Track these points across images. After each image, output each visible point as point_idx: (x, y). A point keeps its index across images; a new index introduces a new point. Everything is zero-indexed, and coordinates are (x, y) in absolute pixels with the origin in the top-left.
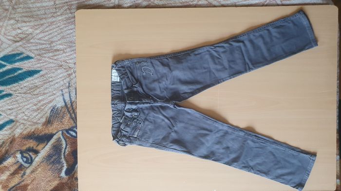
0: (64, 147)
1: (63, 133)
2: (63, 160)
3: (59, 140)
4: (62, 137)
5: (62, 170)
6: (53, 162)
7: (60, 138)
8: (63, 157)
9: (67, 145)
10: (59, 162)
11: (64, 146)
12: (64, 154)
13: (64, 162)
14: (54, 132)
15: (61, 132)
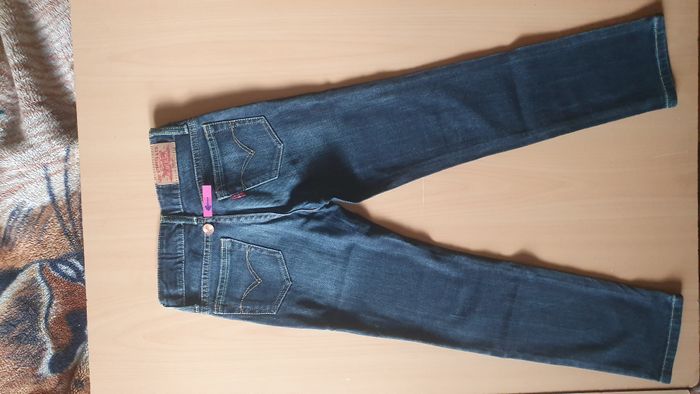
0: (46, 304)
1: (42, 268)
2: (43, 335)
3: (32, 285)
4: (39, 278)
5: (41, 358)
6: (18, 338)
7: (34, 280)
8: (42, 326)
9: (52, 298)
10: (35, 340)
11: (45, 299)
12: (46, 318)
13: (46, 338)
14: (21, 265)
15: (37, 266)
